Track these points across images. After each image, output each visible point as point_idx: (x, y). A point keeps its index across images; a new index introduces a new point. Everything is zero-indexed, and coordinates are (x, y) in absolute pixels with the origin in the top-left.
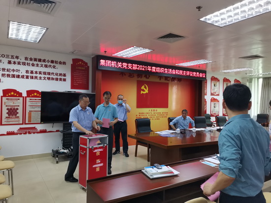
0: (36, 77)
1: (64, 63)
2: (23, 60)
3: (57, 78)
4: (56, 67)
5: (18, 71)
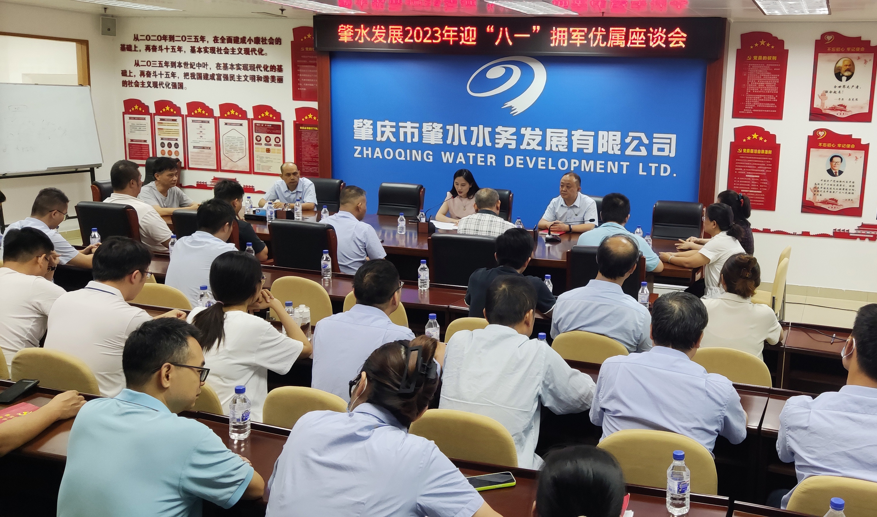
0: (232, 77)
1: (278, 41)
2: (211, 44)
3: (267, 76)
4: (263, 53)
5: (205, 65)
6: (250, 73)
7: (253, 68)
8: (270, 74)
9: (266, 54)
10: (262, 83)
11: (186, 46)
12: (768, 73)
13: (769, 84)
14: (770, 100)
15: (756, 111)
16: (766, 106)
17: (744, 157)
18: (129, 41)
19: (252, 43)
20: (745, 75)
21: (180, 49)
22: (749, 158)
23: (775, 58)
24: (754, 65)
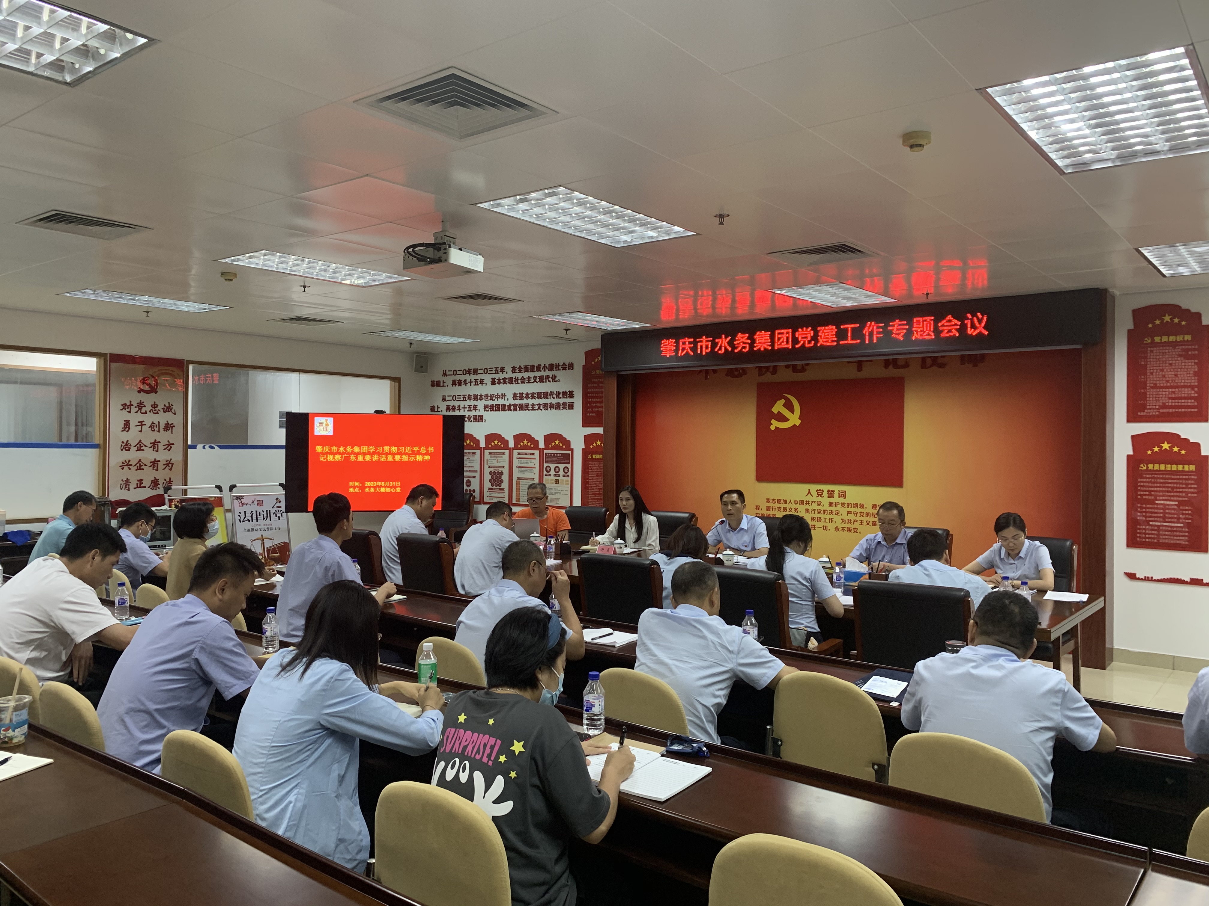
0: (527, 405)
1: (571, 366)
2: (510, 375)
3: (559, 403)
4: (556, 379)
5: (503, 396)
6: (543, 401)
7: (546, 395)
8: (561, 401)
9: (559, 381)
10: (554, 411)
11: (488, 378)
12: (1179, 359)
13: (1182, 373)
14: (1186, 395)
15: (1165, 410)
16: (1180, 404)
17: (1150, 476)
18: (439, 377)
19: (547, 370)
20: (1143, 363)
21: (482, 382)
22: (1158, 476)
23: (1188, 337)
24: (1155, 348)
